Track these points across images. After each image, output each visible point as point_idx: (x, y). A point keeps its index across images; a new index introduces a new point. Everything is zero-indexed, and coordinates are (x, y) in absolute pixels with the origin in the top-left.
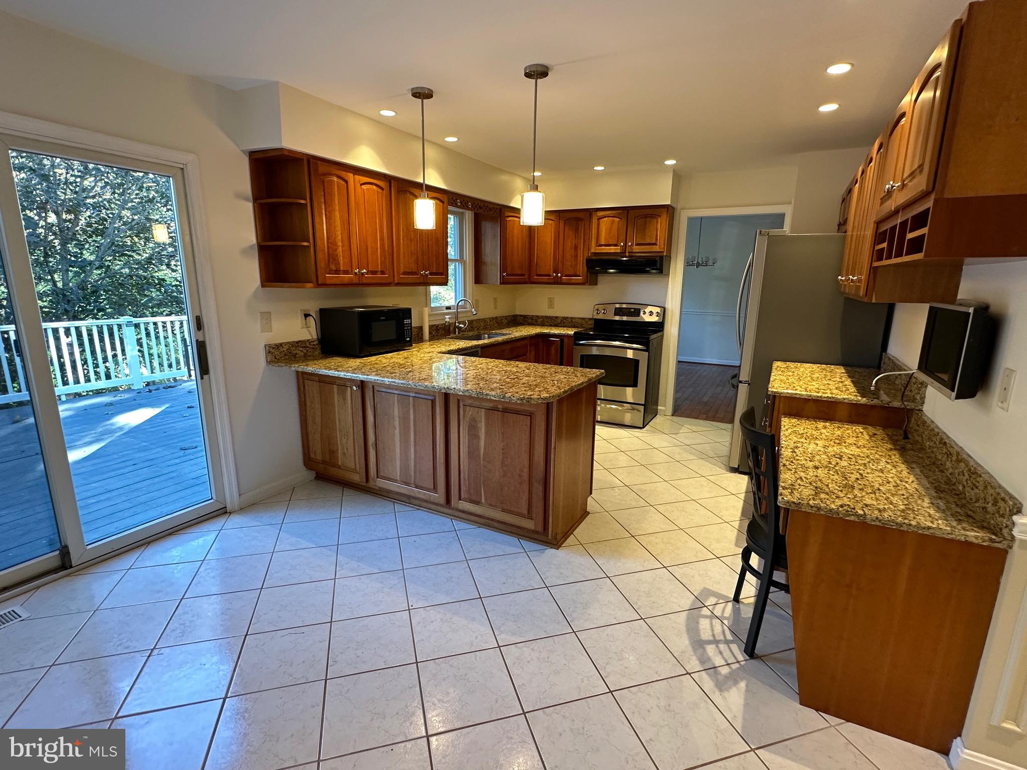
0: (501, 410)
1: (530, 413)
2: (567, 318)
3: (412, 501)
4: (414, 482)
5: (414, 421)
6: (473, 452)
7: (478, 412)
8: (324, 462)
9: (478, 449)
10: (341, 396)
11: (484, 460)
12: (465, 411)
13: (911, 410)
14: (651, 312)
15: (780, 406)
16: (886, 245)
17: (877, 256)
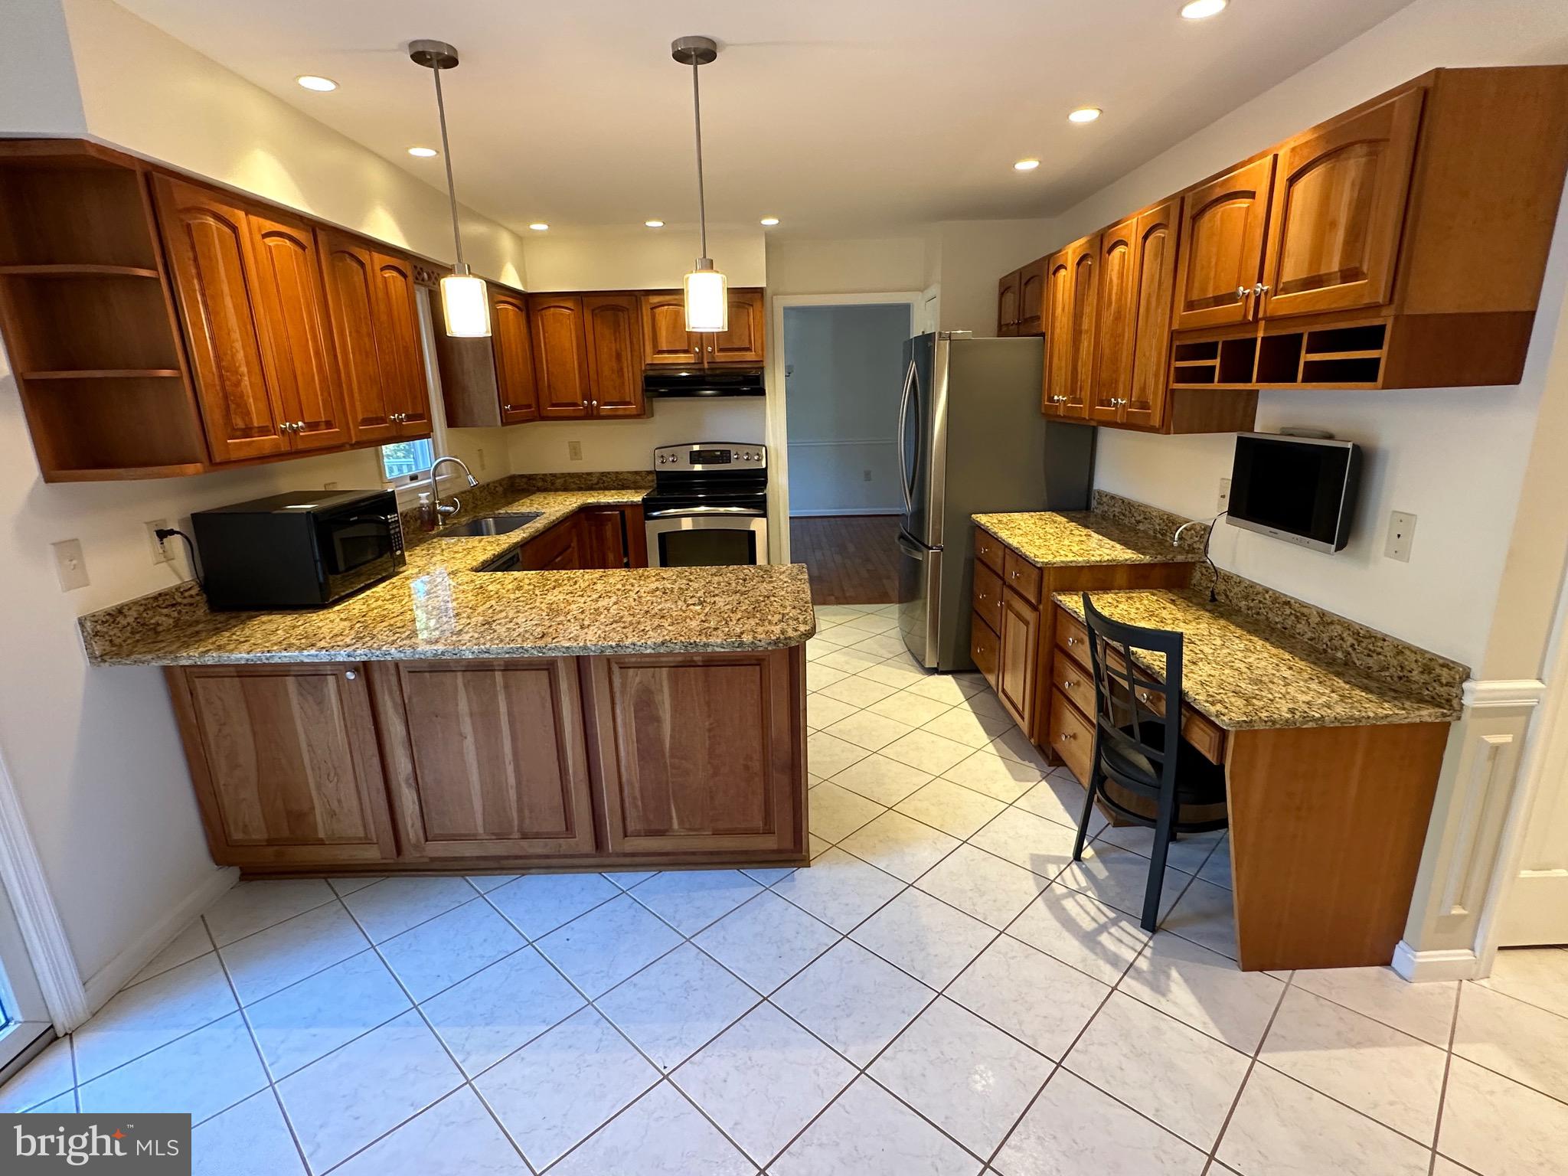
0: (700, 664)
1: (758, 660)
2: (609, 473)
3: (505, 863)
4: (520, 826)
5: (510, 714)
6: (648, 750)
7: (653, 676)
8: (270, 842)
9: (659, 740)
10: (310, 698)
11: (672, 756)
12: (624, 678)
13: (1194, 563)
14: (747, 454)
15: (1049, 580)
16: (1216, 362)
17: (1184, 375)
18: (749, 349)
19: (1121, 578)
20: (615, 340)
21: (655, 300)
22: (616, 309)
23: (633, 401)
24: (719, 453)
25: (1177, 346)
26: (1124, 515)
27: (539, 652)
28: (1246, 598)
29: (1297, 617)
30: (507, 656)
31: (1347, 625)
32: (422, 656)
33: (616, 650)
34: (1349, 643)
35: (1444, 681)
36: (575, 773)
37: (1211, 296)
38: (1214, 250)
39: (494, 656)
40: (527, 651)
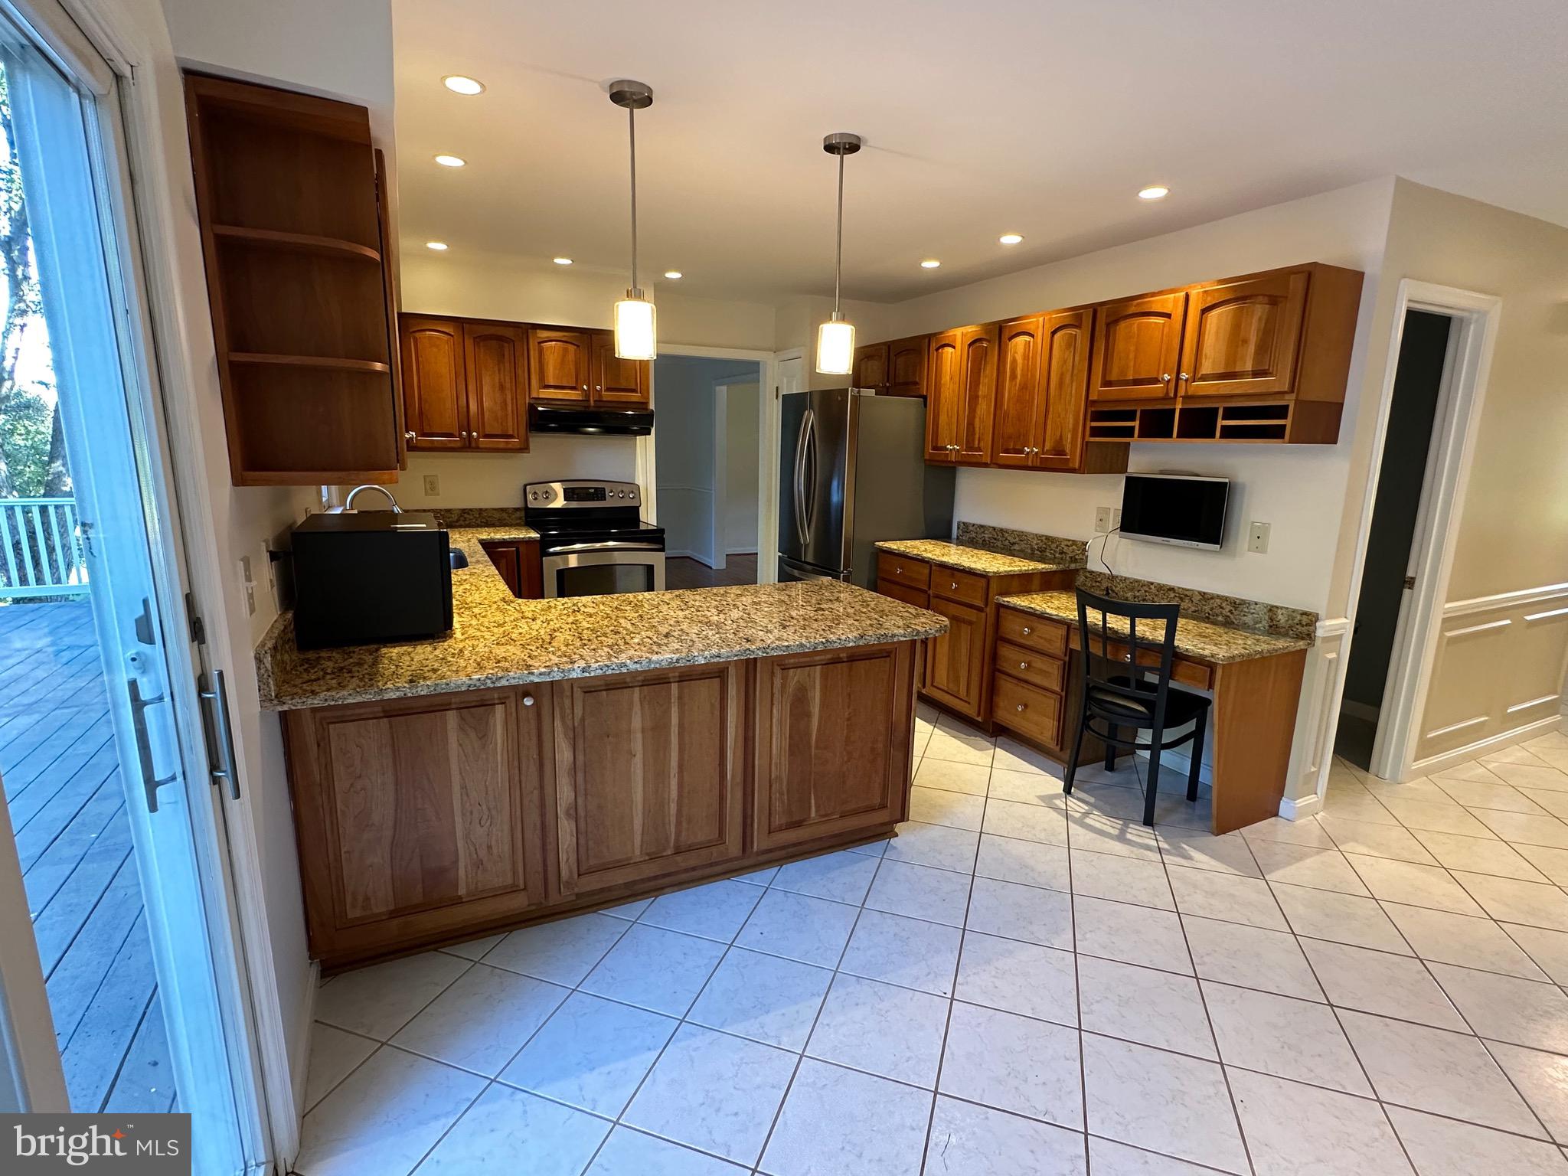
0: (845, 660)
4: (677, 840)
5: (681, 726)
6: (797, 744)
7: (809, 675)
8: (394, 914)
9: (808, 734)
11: (817, 747)
13: (1077, 570)
14: (622, 492)
15: (994, 586)
16: (1136, 424)
17: (1096, 432)
18: (634, 391)
19: (1036, 582)
20: (499, 370)
21: (545, 334)
22: (500, 339)
23: (516, 436)
24: (593, 491)
25: (1092, 411)
26: (995, 539)
27: (763, 653)
28: (1132, 590)
29: (1181, 599)
30: (736, 658)
31: (1225, 599)
32: (658, 666)
33: (826, 645)
34: (1227, 610)
35: (1305, 624)
36: (733, 776)
37: (1131, 378)
38: (1132, 348)
39: (724, 660)
40: (753, 652)
